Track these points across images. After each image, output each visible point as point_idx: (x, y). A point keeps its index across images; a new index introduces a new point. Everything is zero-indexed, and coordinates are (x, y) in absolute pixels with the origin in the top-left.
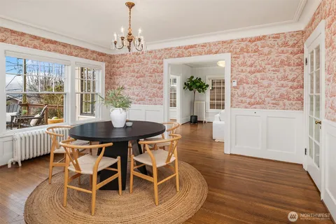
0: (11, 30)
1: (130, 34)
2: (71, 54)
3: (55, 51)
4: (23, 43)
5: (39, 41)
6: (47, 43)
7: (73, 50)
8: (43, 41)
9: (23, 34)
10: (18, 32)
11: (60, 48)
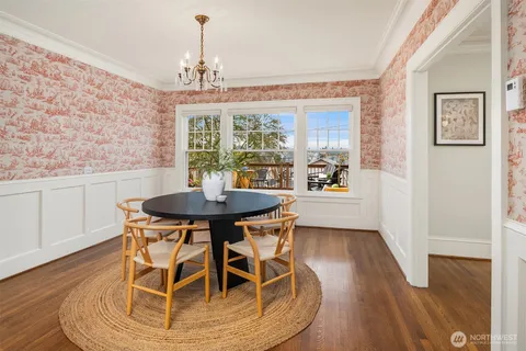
1: (202, 63)
2: (297, 97)
3: (276, 98)
4: (243, 98)
5: (258, 92)
7: (300, 90)
8: (262, 90)
11: (282, 92)
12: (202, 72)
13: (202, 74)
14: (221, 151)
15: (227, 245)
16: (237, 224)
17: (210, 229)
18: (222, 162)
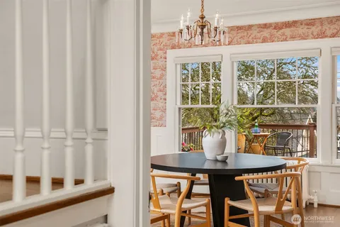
0: (237, 27)
1: (202, 18)
2: (322, 35)
3: (293, 38)
4: (250, 39)
5: (269, 30)
6: (281, 28)
7: (326, 27)
8: (275, 28)
9: (250, 27)
10: (245, 26)
11: (301, 30)
12: (203, 27)
13: (202, 29)
14: (222, 108)
15: (228, 202)
16: (237, 178)
17: (210, 184)
18: (223, 119)
